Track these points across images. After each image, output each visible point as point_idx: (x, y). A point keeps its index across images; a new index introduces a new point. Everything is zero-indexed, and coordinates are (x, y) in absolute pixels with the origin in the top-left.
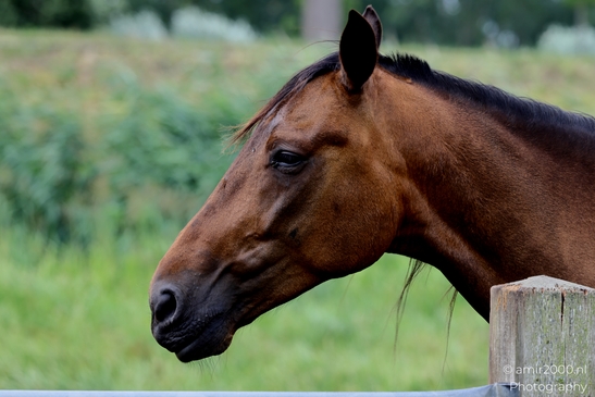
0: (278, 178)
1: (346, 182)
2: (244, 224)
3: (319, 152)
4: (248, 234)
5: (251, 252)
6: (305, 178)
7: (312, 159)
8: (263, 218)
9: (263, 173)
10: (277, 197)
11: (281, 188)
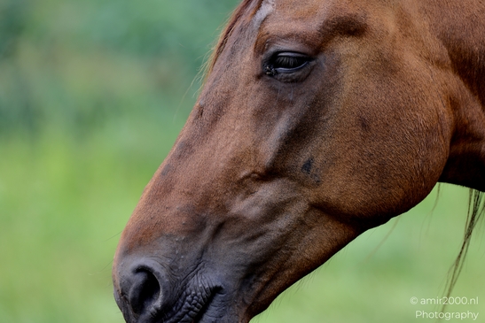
0: (276, 90)
1: (372, 86)
2: (237, 161)
3: (330, 46)
4: (243, 174)
5: (251, 199)
6: (315, 85)
7: (321, 58)
8: (262, 150)
9: (255, 86)
10: (279, 116)
11: (283, 104)
